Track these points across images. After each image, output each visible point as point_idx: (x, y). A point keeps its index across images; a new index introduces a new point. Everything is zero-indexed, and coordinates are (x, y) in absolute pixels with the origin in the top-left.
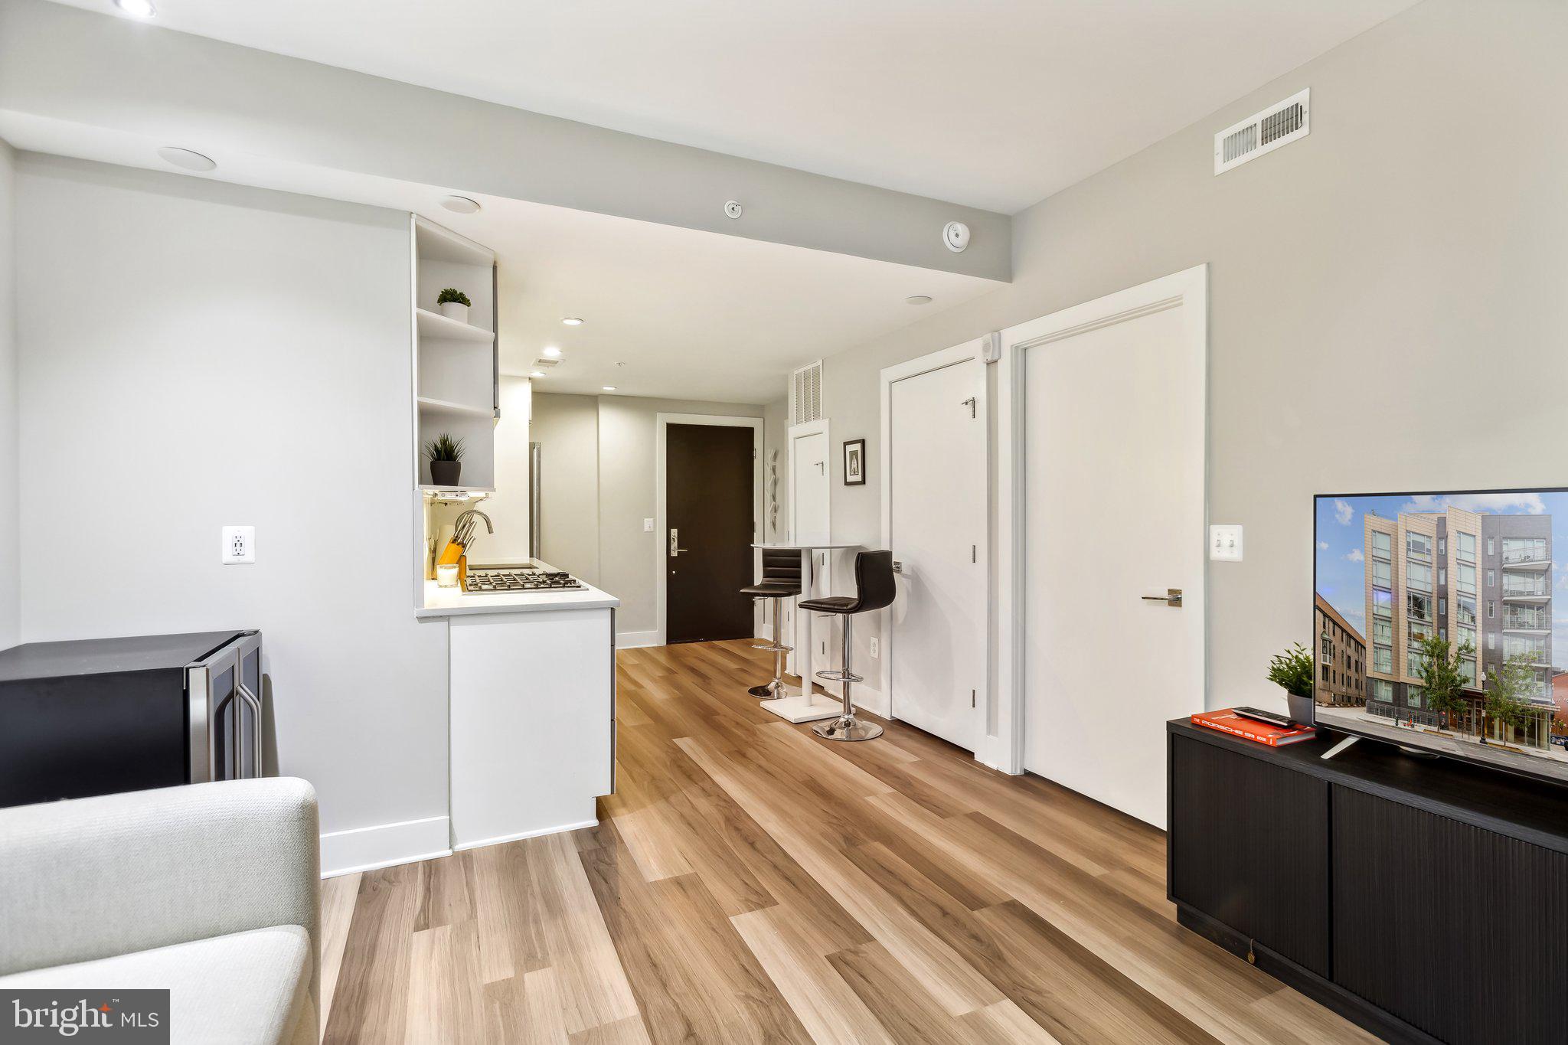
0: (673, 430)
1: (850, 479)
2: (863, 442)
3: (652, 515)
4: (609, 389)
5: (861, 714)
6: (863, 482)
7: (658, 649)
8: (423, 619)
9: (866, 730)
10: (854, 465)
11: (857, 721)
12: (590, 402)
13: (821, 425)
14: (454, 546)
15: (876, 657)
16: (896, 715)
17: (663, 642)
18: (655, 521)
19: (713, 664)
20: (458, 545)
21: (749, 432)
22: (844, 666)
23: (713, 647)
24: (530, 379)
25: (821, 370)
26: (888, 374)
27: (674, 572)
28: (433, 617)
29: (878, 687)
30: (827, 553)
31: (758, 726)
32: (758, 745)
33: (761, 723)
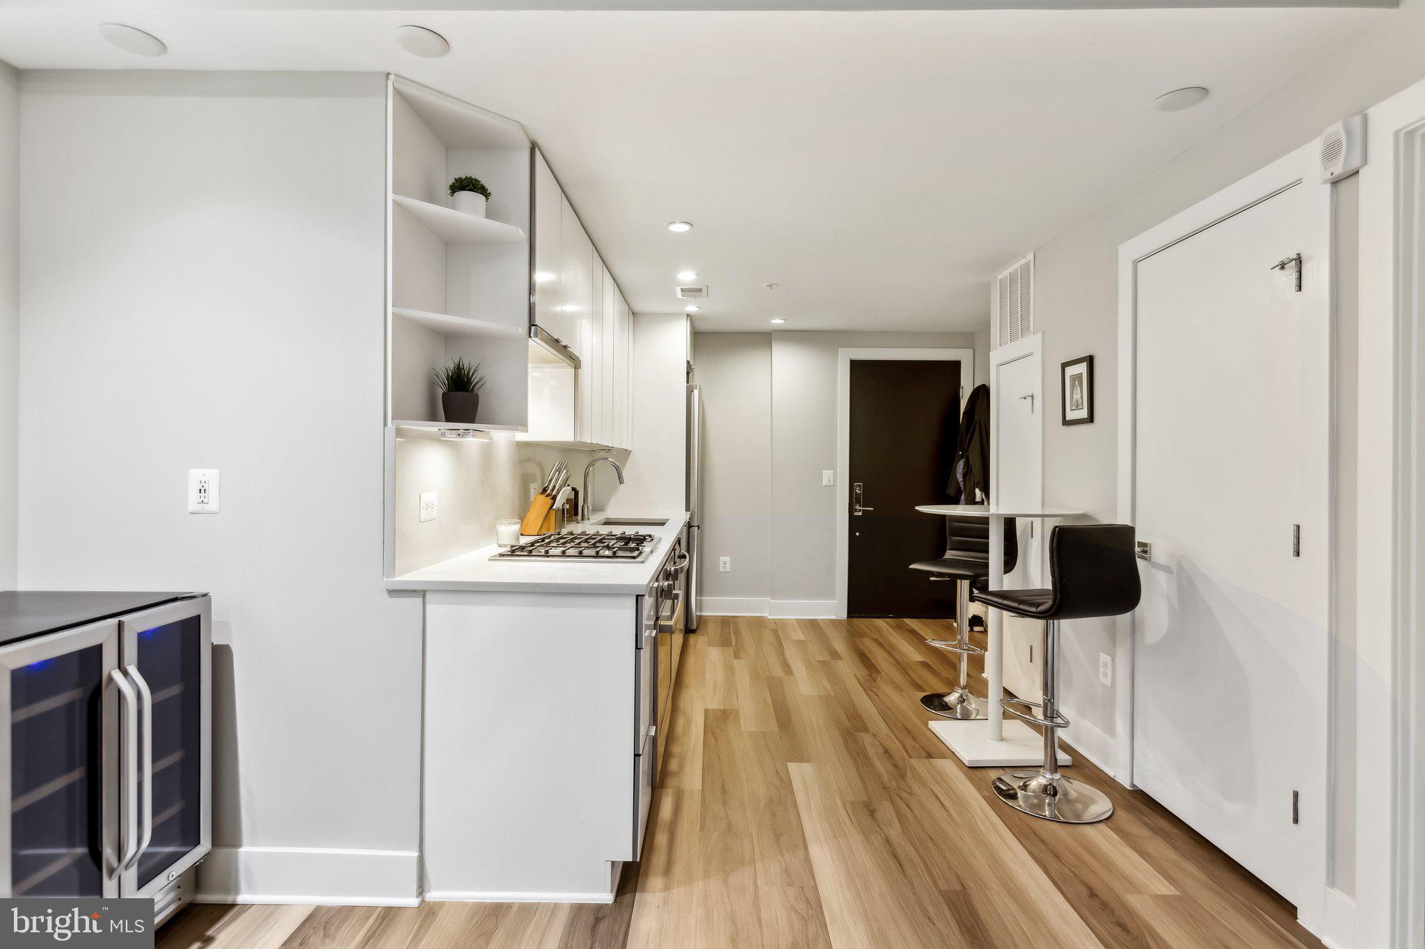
0: (856, 365)
1: (1071, 415)
2: (1090, 360)
3: (832, 467)
4: (777, 322)
5: (1081, 767)
6: (1091, 419)
7: (835, 623)
8: (394, 593)
9: (1088, 802)
10: (1077, 396)
11: (1066, 784)
12: (762, 339)
13: (1032, 343)
14: (543, 498)
15: (1109, 683)
16: (1140, 785)
17: (843, 614)
18: (835, 475)
19: (890, 650)
20: (547, 496)
21: (956, 365)
22: (1045, 693)
23: (900, 628)
24: (688, 315)
25: (1032, 266)
26: (1129, 250)
27: (858, 534)
28: (406, 591)
29: (1111, 730)
30: (1037, 522)
31: (913, 761)
32: (901, 798)
33: (919, 757)
